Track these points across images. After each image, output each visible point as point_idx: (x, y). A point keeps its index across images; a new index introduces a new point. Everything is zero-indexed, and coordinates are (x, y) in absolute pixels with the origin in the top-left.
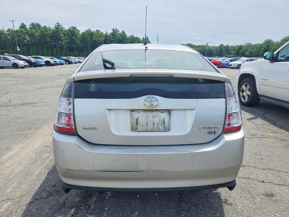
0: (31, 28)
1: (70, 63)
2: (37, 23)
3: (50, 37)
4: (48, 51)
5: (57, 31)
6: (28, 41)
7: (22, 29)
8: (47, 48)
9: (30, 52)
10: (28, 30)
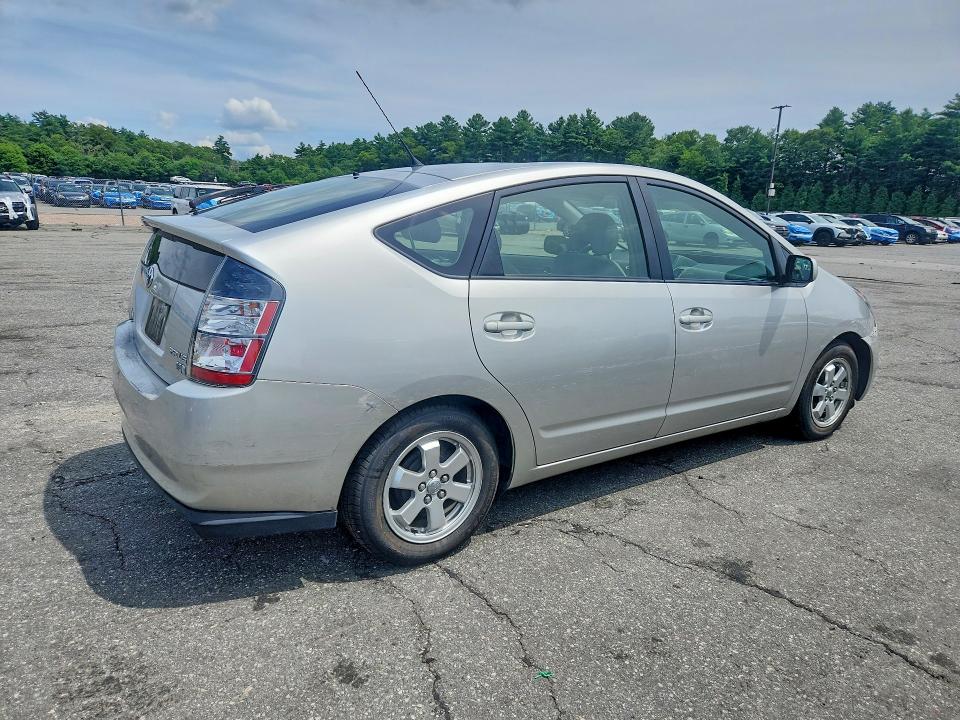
0: (858, 122)
1: (923, 239)
2: (886, 102)
3: (914, 150)
4: (890, 196)
5: (949, 126)
6: (834, 167)
7: (825, 130)
8: (891, 189)
9: (829, 199)
10: (844, 131)
